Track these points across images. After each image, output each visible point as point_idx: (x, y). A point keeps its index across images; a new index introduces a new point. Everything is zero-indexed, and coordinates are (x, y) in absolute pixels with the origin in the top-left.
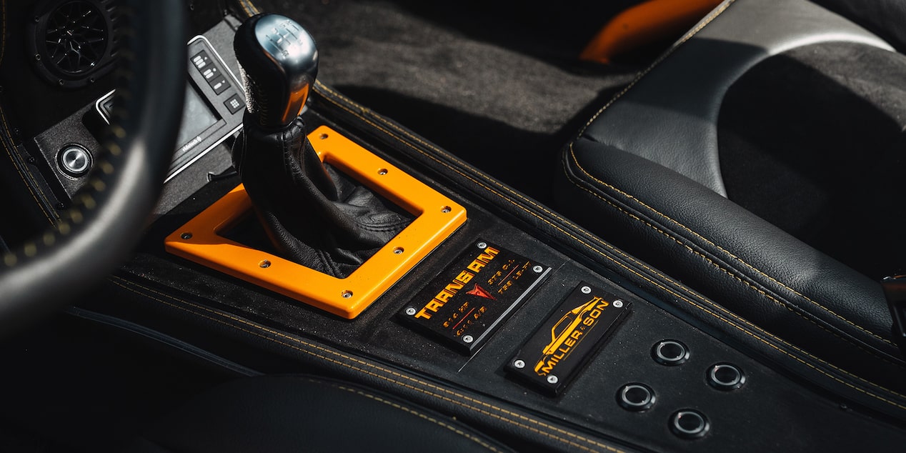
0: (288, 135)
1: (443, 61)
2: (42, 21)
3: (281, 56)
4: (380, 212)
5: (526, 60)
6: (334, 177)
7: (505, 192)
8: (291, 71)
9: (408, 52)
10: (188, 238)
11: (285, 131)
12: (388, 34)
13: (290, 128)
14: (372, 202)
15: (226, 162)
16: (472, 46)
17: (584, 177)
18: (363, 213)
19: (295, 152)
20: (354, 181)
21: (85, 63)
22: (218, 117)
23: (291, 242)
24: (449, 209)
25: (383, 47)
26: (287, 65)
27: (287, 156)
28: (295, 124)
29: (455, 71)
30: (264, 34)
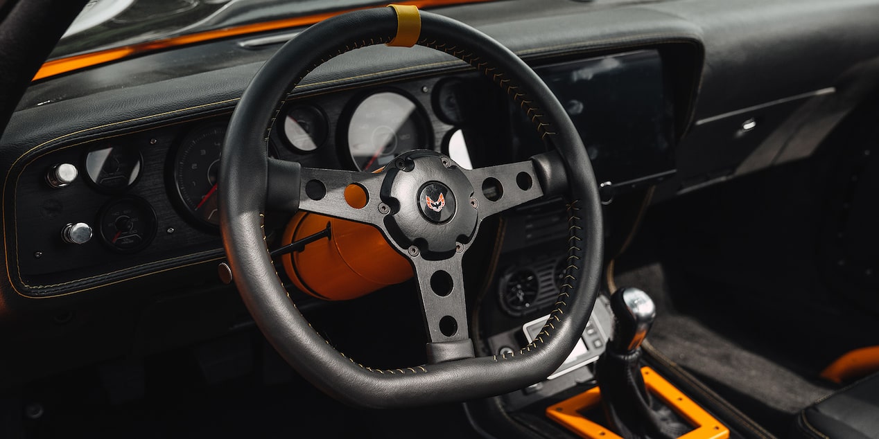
0: (630, 357)
1: (725, 359)
2: (508, 277)
3: (635, 311)
4: (674, 421)
5: (782, 370)
6: (650, 398)
7: (755, 427)
8: (639, 319)
9: (704, 350)
10: (559, 410)
11: (628, 355)
12: (693, 337)
13: (632, 354)
14: (670, 416)
15: (587, 376)
16: (745, 355)
17: (809, 429)
18: (664, 419)
19: (632, 369)
20: (661, 401)
21: (523, 304)
22: (588, 349)
23: (620, 425)
24: (717, 428)
25: (687, 344)
26: (638, 315)
27: (627, 369)
28: (634, 352)
29: (732, 366)
30: (629, 297)
